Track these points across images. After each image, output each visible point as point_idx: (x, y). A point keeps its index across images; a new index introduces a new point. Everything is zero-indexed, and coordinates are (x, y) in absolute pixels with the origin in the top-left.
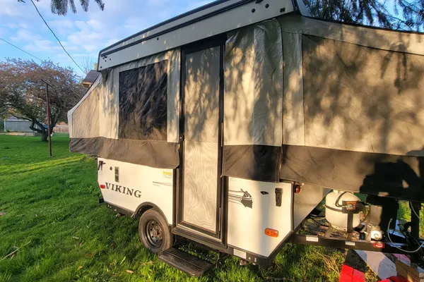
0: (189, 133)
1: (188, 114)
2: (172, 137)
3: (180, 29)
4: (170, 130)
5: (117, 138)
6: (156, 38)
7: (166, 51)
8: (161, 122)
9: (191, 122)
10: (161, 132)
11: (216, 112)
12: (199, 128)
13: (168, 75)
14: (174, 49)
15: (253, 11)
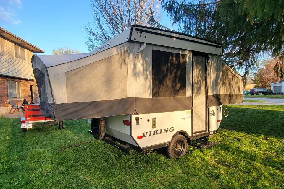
0: (195, 91)
1: (195, 83)
2: (188, 93)
3: (194, 43)
4: (188, 90)
5: (151, 97)
6: (182, 41)
7: (186, 50)
8: (183, 86)
9: (195, 86)
10: (183, 91)
11: (204, 82)
12: (199, 89)
13: (187, 62)
14: (189, 51)
15: (218, 51)
